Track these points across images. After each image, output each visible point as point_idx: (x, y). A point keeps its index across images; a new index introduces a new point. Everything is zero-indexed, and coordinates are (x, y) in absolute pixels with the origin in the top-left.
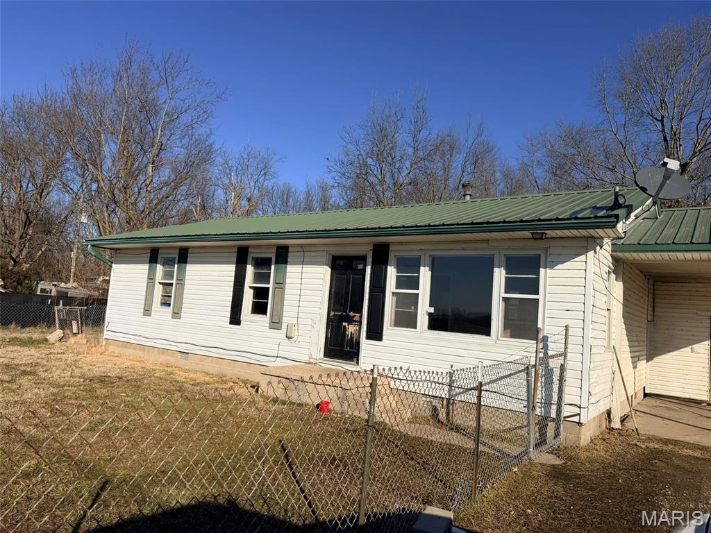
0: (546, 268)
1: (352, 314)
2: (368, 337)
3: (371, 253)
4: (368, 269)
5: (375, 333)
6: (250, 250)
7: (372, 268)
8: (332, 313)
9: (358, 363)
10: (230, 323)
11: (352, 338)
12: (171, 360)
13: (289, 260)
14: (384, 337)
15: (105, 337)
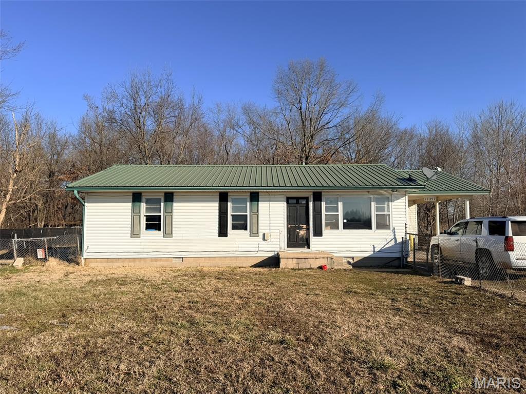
0: (391, 202)
1: (301, 225)
2: (314, 236)
3: (312, 196)
4: (311, 204)
5: (318, 233)
6: (229, 194)
7: (313, 204)
8: (289, 226)
9: (309, 247)
10: (219, 236)
11: (302, 237)
12: (165, 264)
13: (260, 199)
14: (323, 235)
15: (85, 257)
